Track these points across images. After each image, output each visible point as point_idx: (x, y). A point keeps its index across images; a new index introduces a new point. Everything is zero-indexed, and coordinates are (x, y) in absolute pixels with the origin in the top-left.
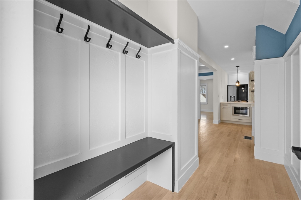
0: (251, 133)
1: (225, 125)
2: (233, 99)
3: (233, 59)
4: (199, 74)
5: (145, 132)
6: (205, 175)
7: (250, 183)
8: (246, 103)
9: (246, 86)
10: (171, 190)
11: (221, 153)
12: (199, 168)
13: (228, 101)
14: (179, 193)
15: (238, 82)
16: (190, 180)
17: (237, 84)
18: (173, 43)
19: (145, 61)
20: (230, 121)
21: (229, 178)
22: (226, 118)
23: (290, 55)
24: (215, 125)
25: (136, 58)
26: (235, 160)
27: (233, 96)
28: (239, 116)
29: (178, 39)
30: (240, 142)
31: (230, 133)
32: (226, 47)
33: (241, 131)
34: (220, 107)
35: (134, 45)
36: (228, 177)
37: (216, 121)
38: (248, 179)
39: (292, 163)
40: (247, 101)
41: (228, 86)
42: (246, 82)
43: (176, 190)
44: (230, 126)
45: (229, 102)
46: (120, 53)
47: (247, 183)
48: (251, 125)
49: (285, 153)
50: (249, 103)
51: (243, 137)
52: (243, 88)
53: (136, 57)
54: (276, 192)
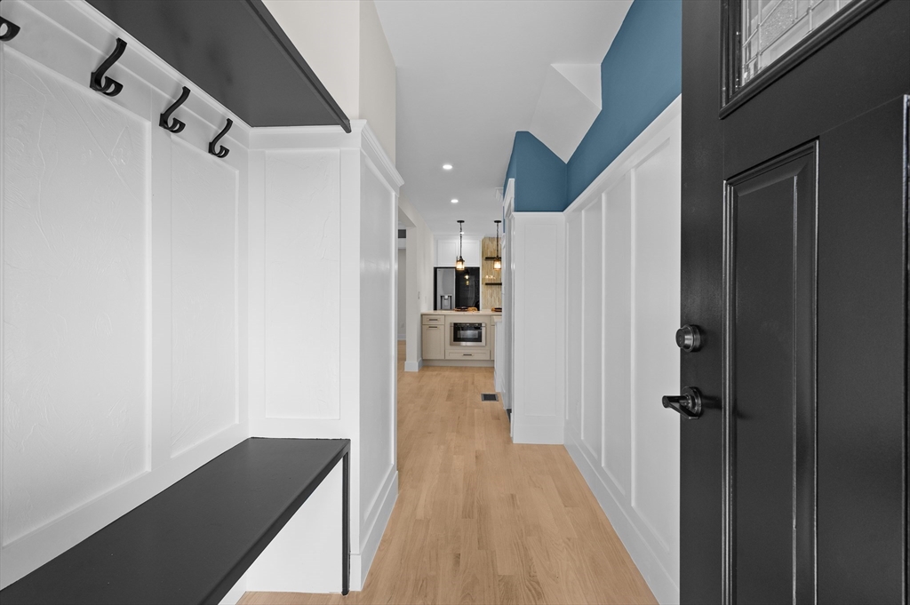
0: (493, 386)
1: (436, 373)
2: (446, 303)
3: (455, 201)
4: (399, 230)
5: (237, 422)
6: (420, 514)
7: (518, 503)
8: (476, 313)
9: (474, 272)
10: (340, 590)
11: (442, 447)
12: (401, 501)
13: (435, 309)
14: (364, 589)
15: (462, 260)
16: (386, 541)
17: (460, 267)
18: (348, 130)
19: (237, 172)
20: (445, 360)
21: (476, 503)
22: (435, 354)
23: (579, 209)
24: (411, 374)
25: (210, 155)
26: (476, 457)
27: (446, 297)
28: (459, 345)
29: (365, 121)
30: (476, 410)
31: (449, 390)
32: (448, 167)
33: (473, 383)
34: (422, 324)
35: (205, 108)
36: (473, 503)
37: (412, 364)
38: (512, 495)
39: (582, 438)
40: (479, 310)
41: (436, 269)
42: (474, 260)
43: (356, 585)
44: (447, 373)
45: (438, 312)
46: (149, 126)
47: (514, 504)
48: (491, 365)
49: (567, 418)
50: (481, 312)
51: (479, 398)
52: (467, 277)
53: (211, 150)
54: (566, 506)
